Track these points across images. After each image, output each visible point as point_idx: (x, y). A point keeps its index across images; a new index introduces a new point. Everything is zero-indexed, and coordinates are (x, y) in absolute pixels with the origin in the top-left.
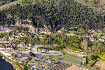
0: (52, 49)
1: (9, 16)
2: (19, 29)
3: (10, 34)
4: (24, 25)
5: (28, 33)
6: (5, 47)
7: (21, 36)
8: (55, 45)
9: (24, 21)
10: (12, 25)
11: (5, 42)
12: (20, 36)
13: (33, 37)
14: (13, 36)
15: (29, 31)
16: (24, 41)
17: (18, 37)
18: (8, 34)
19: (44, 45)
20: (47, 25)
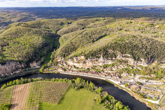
0: (151, 79)
1: (111, 51)
2: (120, 61)
3: (113, 65)
4: (124, 59)
5: (128, 65)
6: (112, 76)
7: (123, 67)
8: (152, 75)
9: (124, 55)
10: (114, 58)
11: (109, 72)
12: (121, 67)
13: (133, 68)
14: (116, 67)
15: (129, 64)
16: (126, 71)
17: (120, 68)
18: (111, 66)
19: (144, 75)
20: (145, 59)
